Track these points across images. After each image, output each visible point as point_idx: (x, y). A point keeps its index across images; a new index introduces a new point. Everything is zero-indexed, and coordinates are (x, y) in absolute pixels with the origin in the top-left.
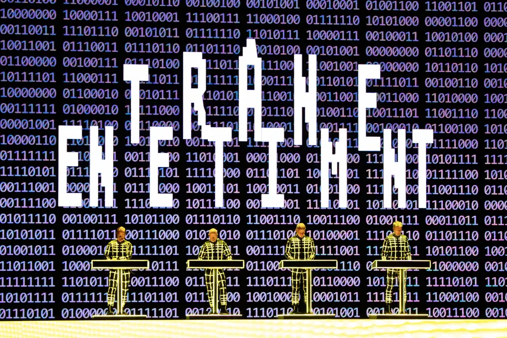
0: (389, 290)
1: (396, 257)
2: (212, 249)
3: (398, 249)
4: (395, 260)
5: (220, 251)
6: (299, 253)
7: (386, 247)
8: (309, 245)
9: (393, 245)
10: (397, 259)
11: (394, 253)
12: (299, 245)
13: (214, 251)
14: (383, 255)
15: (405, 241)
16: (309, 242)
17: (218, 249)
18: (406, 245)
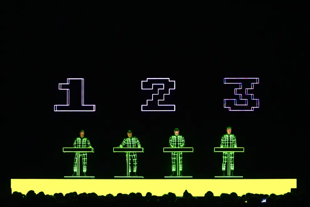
0: (224, 163)
1: (228, 146)
2: (130, 142)
3: (229, 141)
4: (227, 148)
5: (134, 142)
6: (175, 144)
7: (223, 140)
8: (181, 140)
9: (226, 139)
10: (228, 147)
11: (227, 144)
12: (175, 140)
13: (131, 142)
14: (222, 145)
15: (233, 137)
16: (181, 138)
17: (133, 142)
18: (234, 139)
